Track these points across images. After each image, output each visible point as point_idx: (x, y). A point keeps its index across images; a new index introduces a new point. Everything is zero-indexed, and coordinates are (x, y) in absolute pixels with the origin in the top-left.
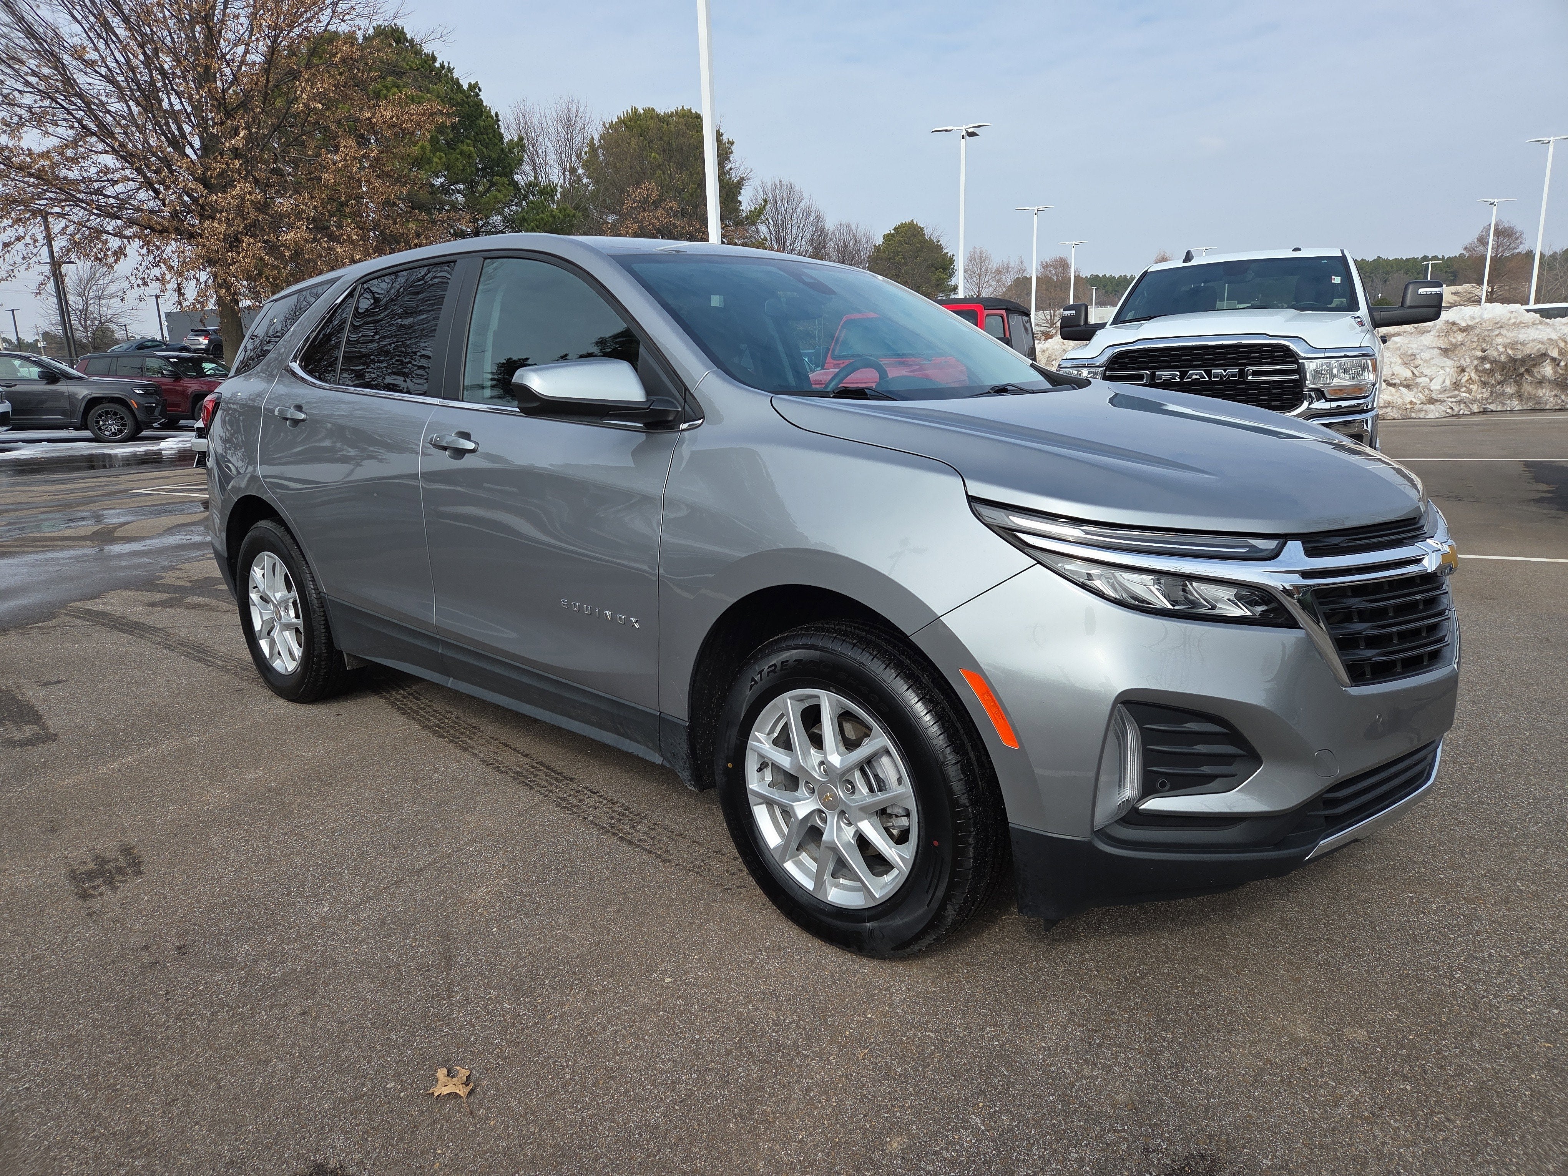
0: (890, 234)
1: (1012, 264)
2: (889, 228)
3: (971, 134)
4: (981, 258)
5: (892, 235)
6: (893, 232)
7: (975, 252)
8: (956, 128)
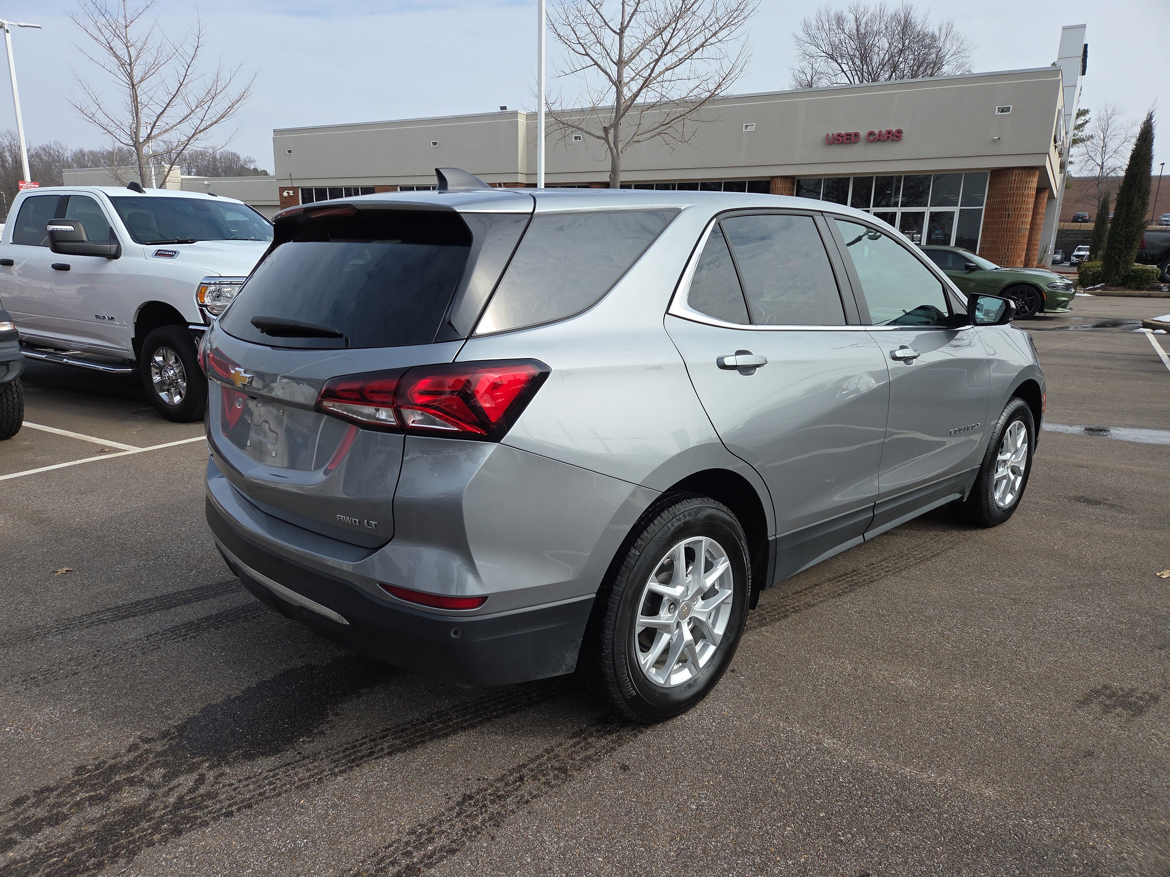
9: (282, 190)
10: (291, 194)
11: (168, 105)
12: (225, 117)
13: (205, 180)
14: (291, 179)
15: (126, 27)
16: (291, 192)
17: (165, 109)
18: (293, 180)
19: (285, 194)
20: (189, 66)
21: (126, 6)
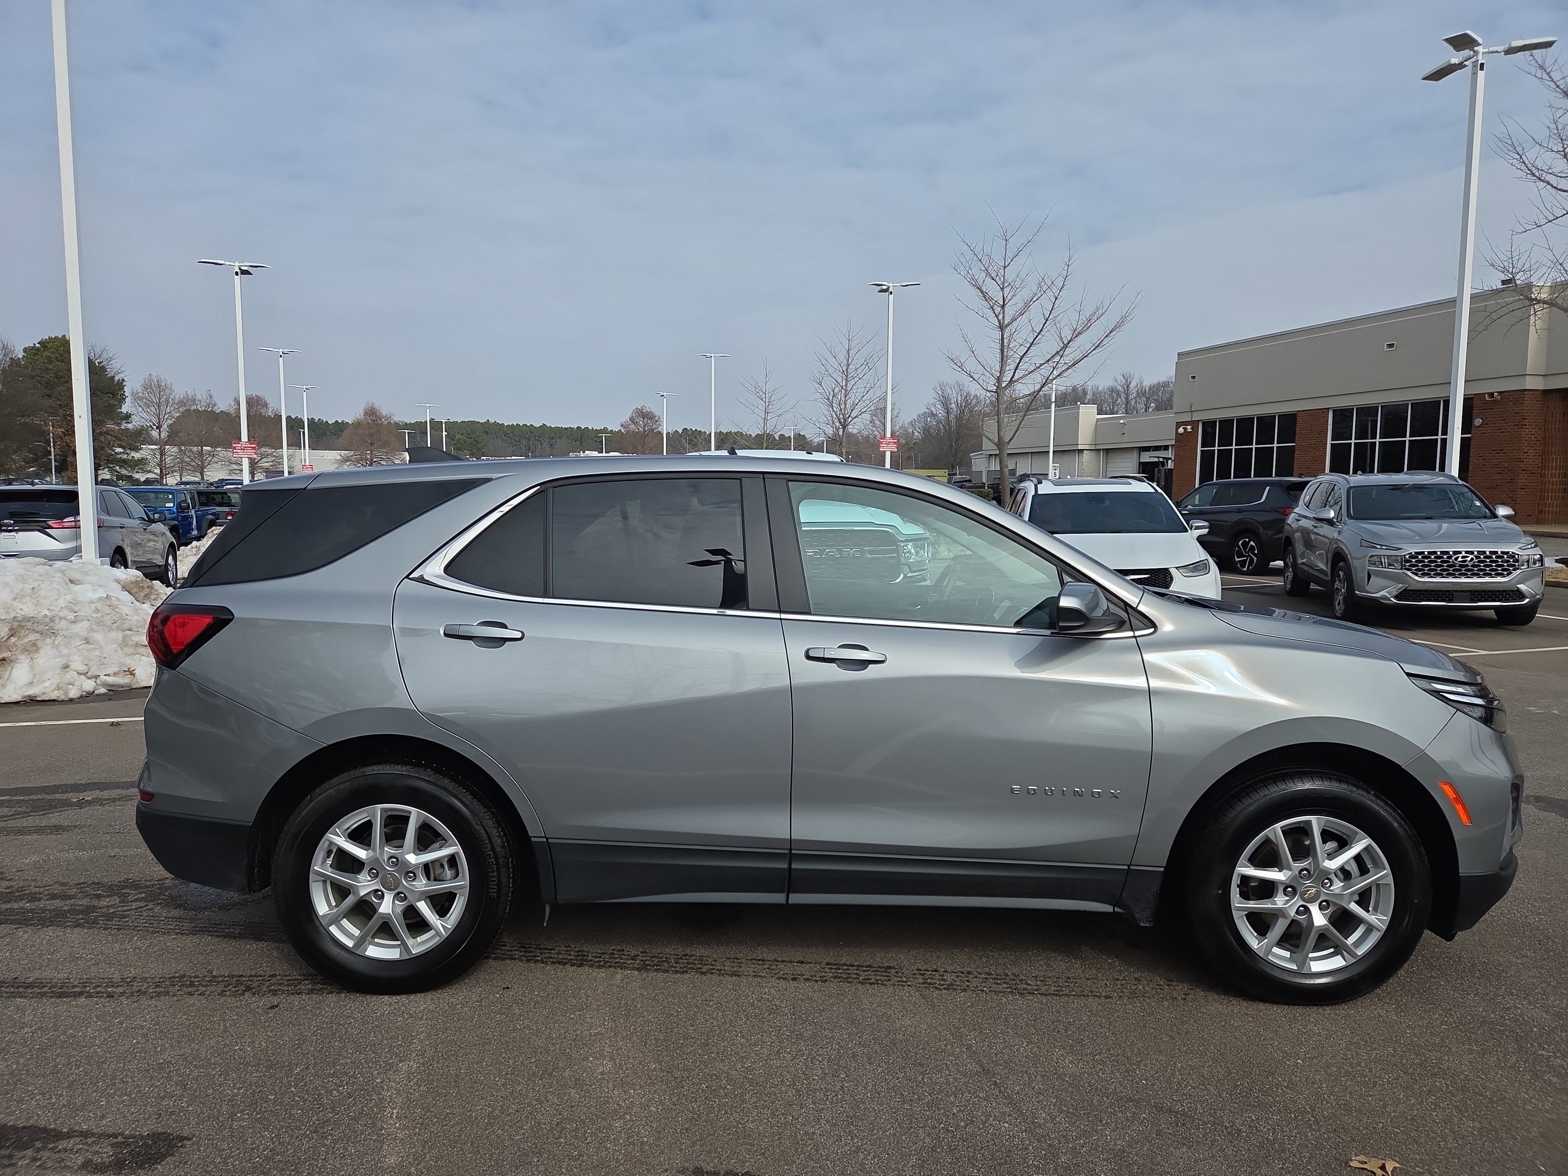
0: (34, 348)
1: (199, 397)
2: (33, 341)
3: (246, 272)
4: (159, 387)
5: (38, 349)
6: (37, 345)
7: (151, 380)
8: (227, 263)
9: (1179, 425)
10: (1189, 430)
11: (1032, 344)
12: (1101, 346)
13: (1120, 418)
14: (1191, 411)
15: (1005, 268)
16: (1189, 427)
17: (1029, 349)
18: (1193, 413)
19: (1181, 430)
20: (1056, 298)
21: (1008, 247)
